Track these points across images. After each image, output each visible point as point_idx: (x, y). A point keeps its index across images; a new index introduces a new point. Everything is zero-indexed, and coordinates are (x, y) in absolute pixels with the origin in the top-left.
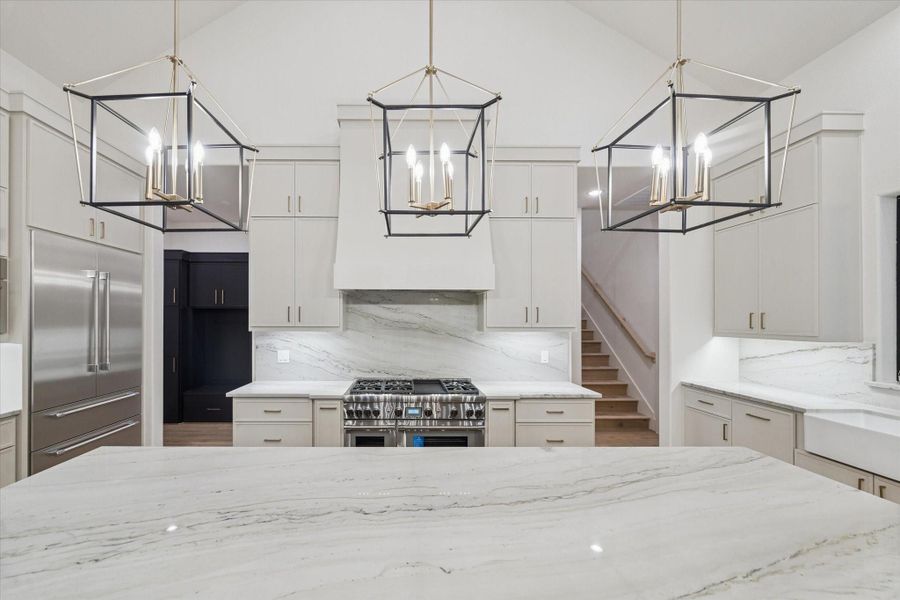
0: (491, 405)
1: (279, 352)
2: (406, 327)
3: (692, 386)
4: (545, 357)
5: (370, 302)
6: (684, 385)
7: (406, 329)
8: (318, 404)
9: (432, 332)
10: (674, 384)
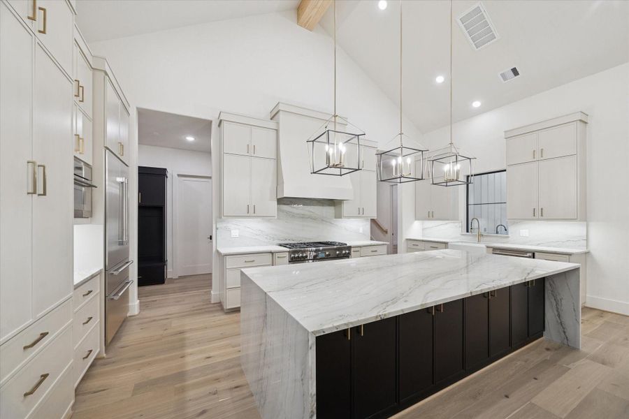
0: (352, 250)
1: (232, 231)
2: (303, 217)
3: (410, 240)
4: (361, 231)
5: (284, 204)
6: (407, 240)
7: (302, 218)
8: (277, 255)
9: (314, 219)
10: (404, 239)
